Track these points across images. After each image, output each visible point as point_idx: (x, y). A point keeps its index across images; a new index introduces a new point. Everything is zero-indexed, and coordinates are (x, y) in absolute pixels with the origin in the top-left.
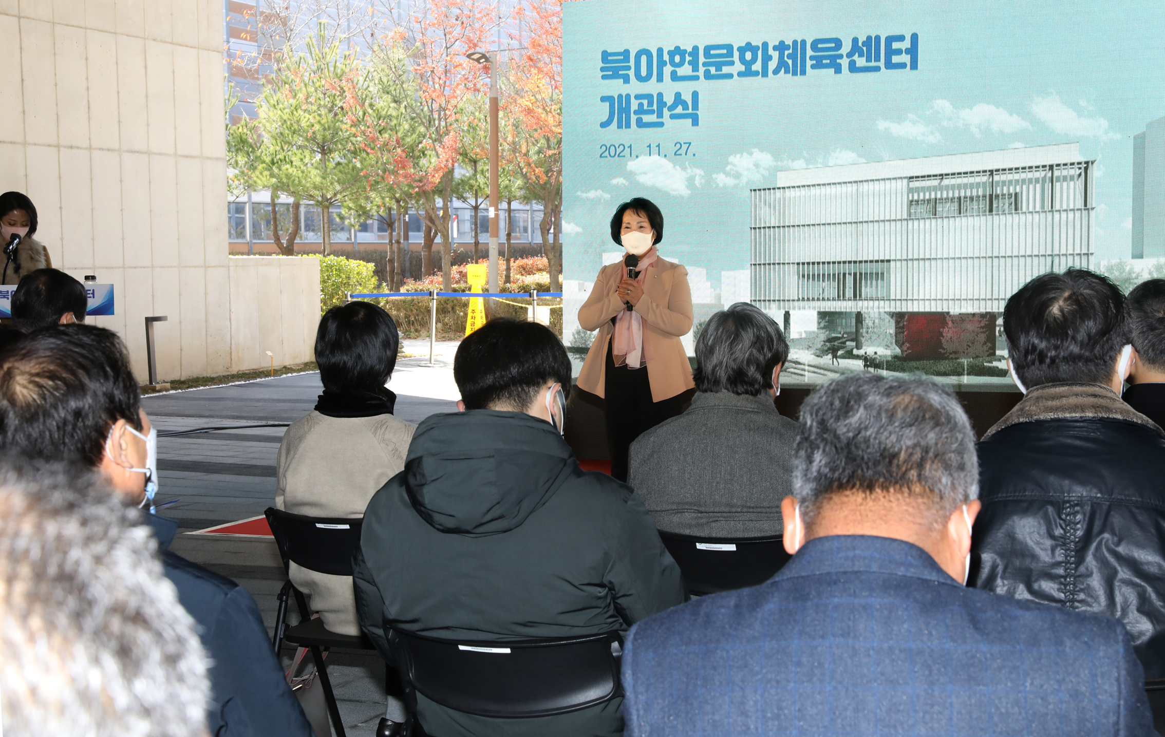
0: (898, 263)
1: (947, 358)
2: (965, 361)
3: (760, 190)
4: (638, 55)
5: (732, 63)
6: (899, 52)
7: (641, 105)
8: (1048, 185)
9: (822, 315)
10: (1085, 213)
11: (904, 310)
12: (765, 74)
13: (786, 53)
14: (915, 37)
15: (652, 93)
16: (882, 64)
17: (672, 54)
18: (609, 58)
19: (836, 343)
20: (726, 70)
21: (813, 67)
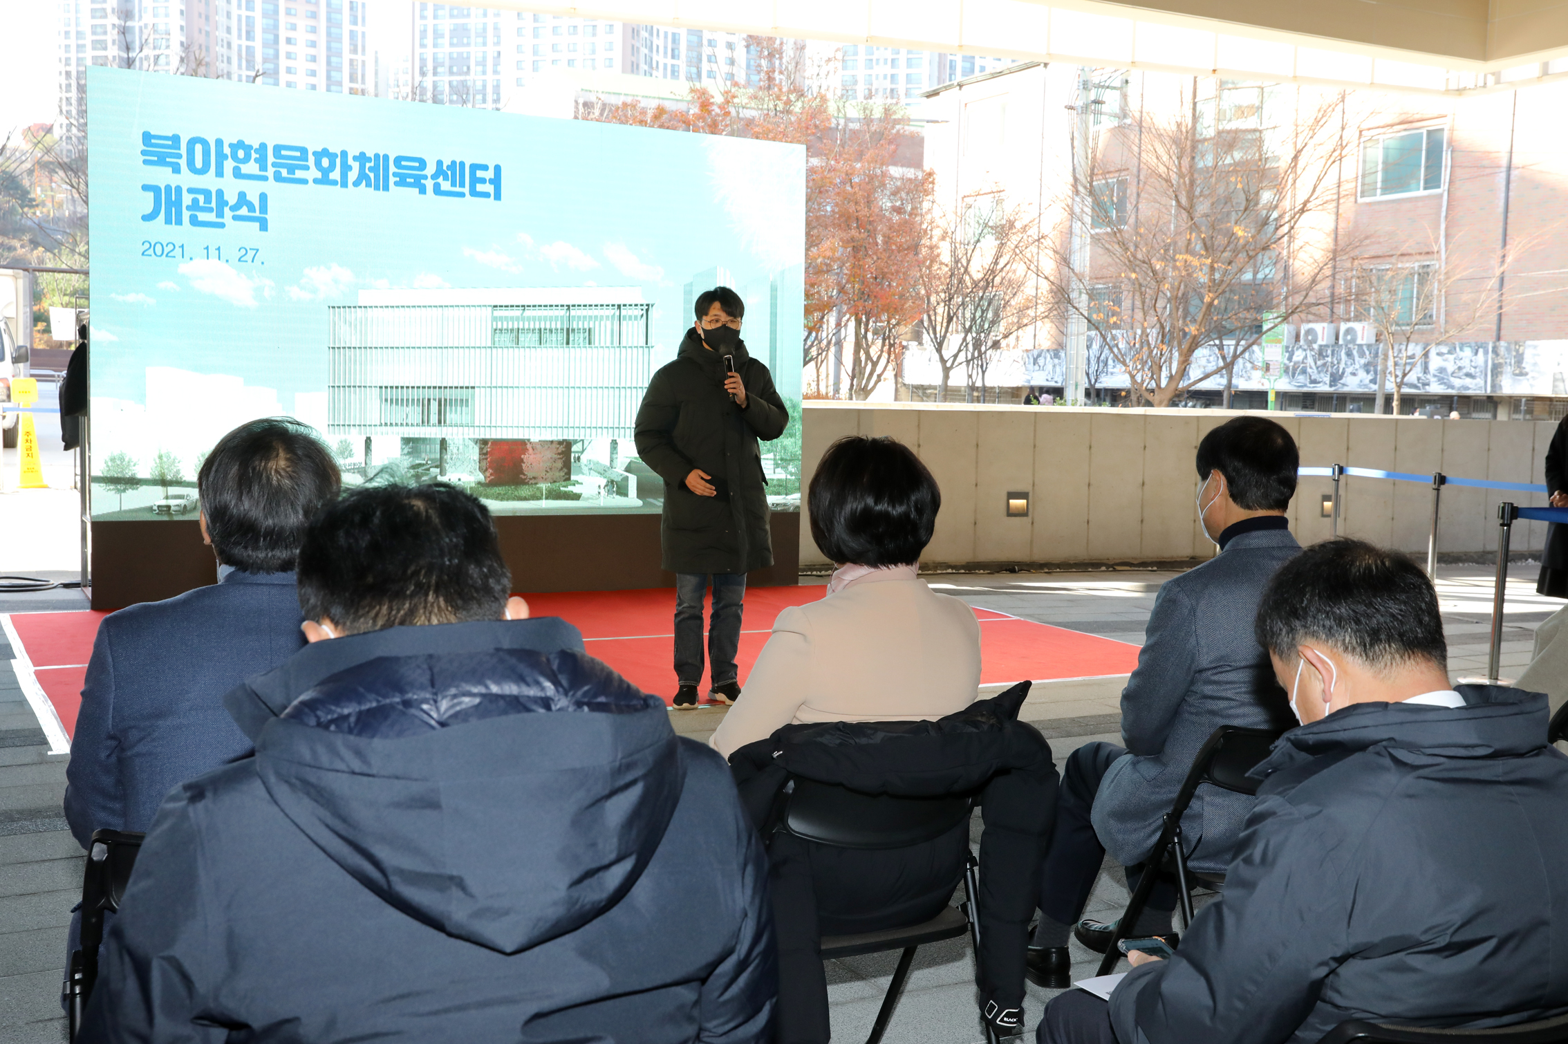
0: (483, 390)
1: (527, 484)
2: (544, 486)
3: (339, 307)
4: (192, 142)
5: (307, 168)
6: (483, 181)
7: (195, 201)
8: (616, 323)
9: (407, 441)
10: (646, 350)
11: (488, 437)
12: (344, 184)
13: (368, 165)
14: (498, 169)
15: (209, 188)
16: (466, 190)
17: (234, 147)
18: (153, 141)
19: (420, 470)
20: (299, 174)
21: (396, 184)
